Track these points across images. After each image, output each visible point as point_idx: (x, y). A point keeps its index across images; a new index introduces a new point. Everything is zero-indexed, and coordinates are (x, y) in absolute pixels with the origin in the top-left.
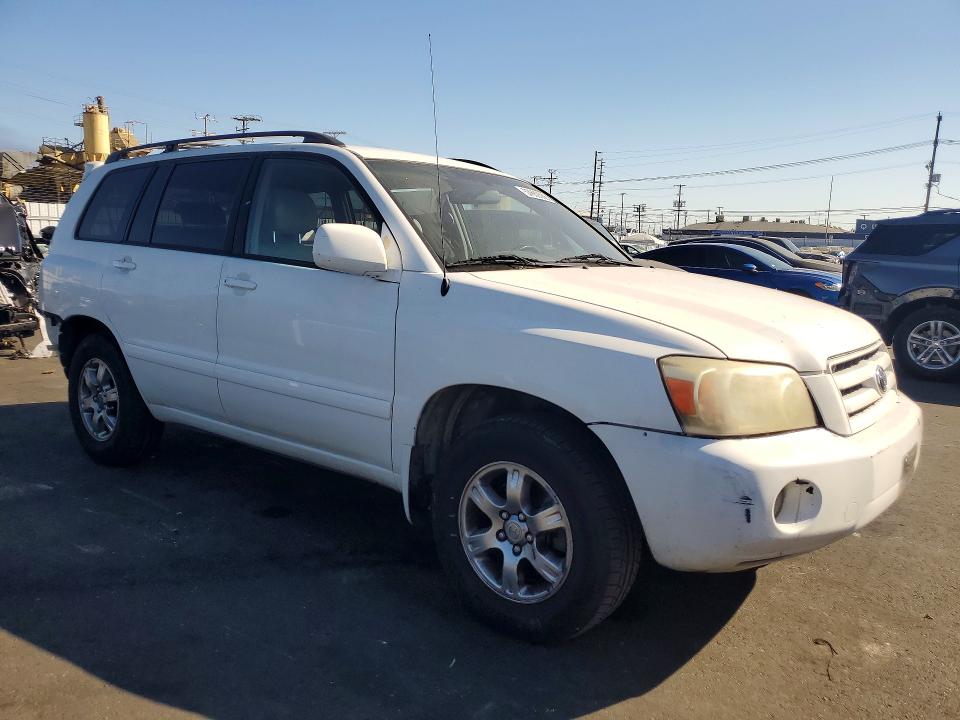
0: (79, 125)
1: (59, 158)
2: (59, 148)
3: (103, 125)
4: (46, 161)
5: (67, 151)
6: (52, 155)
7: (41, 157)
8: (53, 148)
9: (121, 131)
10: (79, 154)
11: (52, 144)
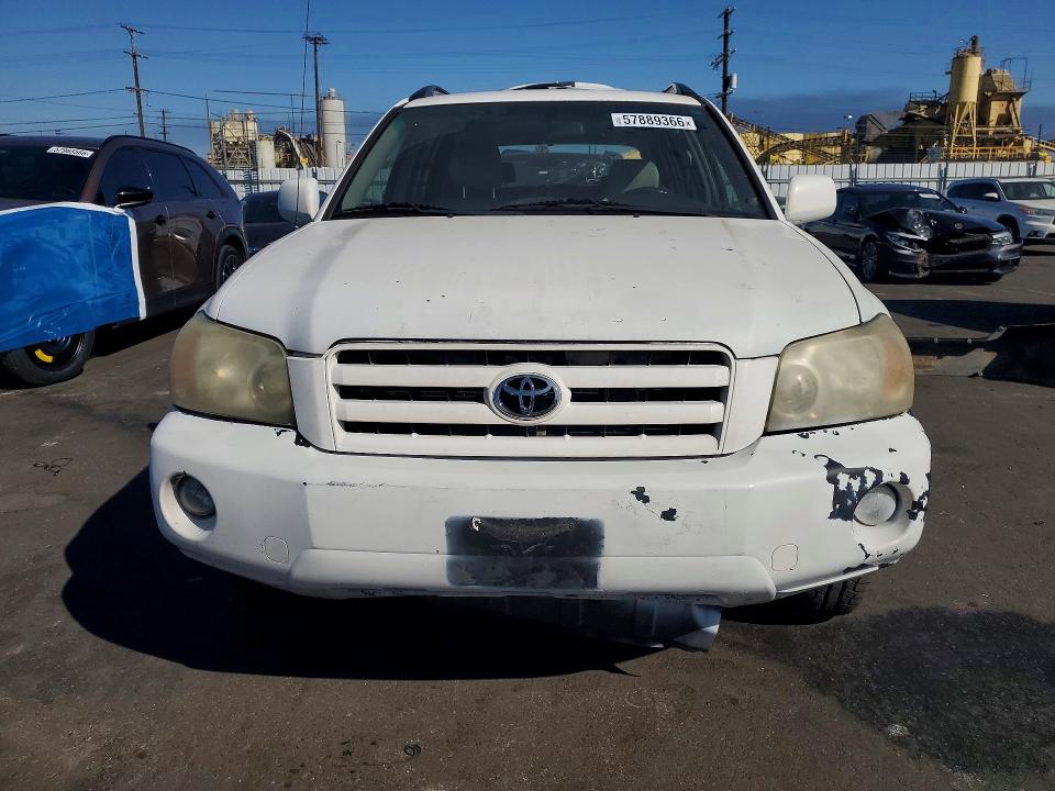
0: (947, 73)
1: (923, 114)
2: (924, 103)
3: (975, 68)
4: (909, 119)
5: (932, 105)
6: (915, 112)
7: (905, 114)
8: (918, 103)
9: (995, 71)
10: (944, 106)
11: (918, 99)
